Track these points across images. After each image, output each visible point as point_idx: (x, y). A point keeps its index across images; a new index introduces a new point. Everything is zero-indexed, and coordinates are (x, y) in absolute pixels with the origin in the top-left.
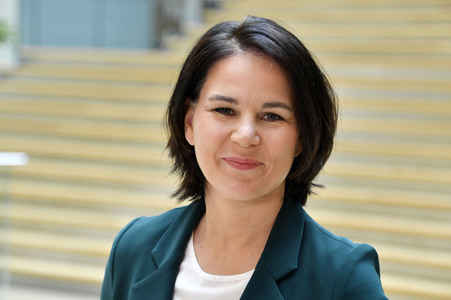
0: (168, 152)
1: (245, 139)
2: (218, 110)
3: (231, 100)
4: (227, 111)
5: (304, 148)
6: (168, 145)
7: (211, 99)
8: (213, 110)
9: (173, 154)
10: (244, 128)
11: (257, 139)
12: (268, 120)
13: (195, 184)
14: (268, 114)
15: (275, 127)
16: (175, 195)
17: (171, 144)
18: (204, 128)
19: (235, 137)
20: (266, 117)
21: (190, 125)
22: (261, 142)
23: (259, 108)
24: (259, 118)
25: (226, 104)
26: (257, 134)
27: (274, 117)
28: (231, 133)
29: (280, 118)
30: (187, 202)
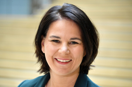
0: (35, 55)
1: (64, 52)
2: (53, 41)
3: (58, 37)
4: (57, 41)
5: (87, 53)
6: (35, 53)
7: (51, 37)
8: (51, 41)
9: (37, 56)
10: (63, 48)
11: (68, 51)
12: (72, 44)
13: (46, 68)
14: (72, 42)
15: (75, 47)
16: (38, 71)
17: (36, 52)
18: (48, 48)
19: (60, 51)
20: (72, 43)
21: (43, 45)
22: (70, 53)
23: (69, 40)
24: (69, 44)
25: (56, 39)
26: (68, 50)
27: (75, 43)
28: (58, 50)
29: (77, 43)
30: (43, 74)
